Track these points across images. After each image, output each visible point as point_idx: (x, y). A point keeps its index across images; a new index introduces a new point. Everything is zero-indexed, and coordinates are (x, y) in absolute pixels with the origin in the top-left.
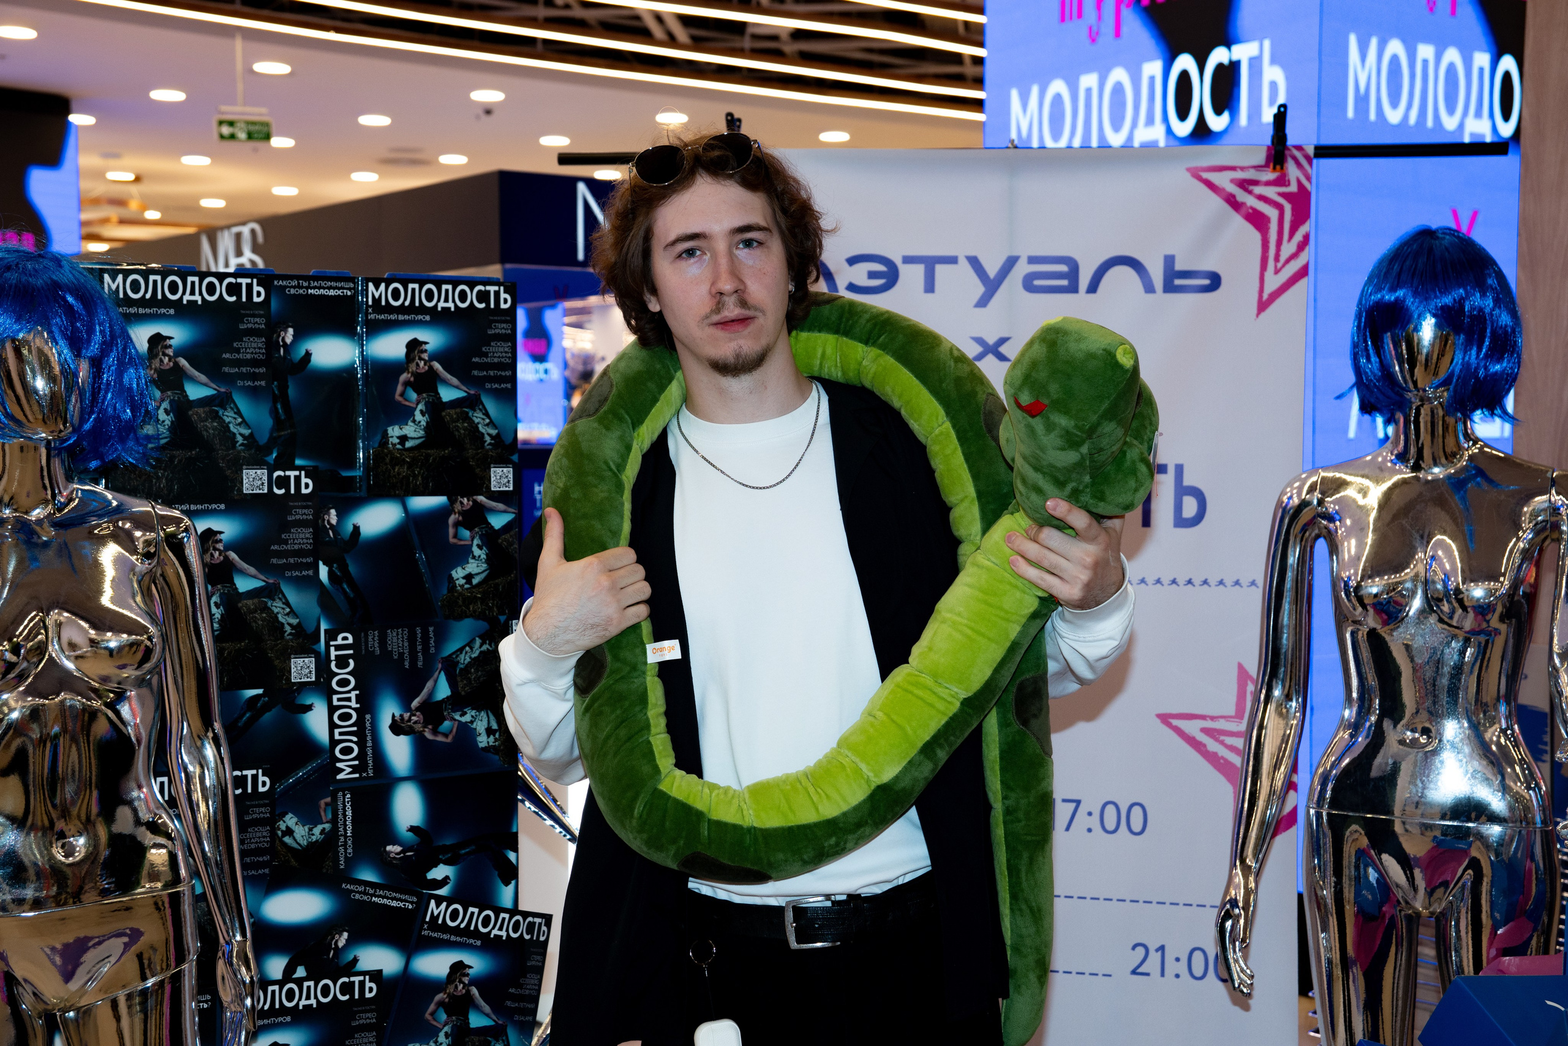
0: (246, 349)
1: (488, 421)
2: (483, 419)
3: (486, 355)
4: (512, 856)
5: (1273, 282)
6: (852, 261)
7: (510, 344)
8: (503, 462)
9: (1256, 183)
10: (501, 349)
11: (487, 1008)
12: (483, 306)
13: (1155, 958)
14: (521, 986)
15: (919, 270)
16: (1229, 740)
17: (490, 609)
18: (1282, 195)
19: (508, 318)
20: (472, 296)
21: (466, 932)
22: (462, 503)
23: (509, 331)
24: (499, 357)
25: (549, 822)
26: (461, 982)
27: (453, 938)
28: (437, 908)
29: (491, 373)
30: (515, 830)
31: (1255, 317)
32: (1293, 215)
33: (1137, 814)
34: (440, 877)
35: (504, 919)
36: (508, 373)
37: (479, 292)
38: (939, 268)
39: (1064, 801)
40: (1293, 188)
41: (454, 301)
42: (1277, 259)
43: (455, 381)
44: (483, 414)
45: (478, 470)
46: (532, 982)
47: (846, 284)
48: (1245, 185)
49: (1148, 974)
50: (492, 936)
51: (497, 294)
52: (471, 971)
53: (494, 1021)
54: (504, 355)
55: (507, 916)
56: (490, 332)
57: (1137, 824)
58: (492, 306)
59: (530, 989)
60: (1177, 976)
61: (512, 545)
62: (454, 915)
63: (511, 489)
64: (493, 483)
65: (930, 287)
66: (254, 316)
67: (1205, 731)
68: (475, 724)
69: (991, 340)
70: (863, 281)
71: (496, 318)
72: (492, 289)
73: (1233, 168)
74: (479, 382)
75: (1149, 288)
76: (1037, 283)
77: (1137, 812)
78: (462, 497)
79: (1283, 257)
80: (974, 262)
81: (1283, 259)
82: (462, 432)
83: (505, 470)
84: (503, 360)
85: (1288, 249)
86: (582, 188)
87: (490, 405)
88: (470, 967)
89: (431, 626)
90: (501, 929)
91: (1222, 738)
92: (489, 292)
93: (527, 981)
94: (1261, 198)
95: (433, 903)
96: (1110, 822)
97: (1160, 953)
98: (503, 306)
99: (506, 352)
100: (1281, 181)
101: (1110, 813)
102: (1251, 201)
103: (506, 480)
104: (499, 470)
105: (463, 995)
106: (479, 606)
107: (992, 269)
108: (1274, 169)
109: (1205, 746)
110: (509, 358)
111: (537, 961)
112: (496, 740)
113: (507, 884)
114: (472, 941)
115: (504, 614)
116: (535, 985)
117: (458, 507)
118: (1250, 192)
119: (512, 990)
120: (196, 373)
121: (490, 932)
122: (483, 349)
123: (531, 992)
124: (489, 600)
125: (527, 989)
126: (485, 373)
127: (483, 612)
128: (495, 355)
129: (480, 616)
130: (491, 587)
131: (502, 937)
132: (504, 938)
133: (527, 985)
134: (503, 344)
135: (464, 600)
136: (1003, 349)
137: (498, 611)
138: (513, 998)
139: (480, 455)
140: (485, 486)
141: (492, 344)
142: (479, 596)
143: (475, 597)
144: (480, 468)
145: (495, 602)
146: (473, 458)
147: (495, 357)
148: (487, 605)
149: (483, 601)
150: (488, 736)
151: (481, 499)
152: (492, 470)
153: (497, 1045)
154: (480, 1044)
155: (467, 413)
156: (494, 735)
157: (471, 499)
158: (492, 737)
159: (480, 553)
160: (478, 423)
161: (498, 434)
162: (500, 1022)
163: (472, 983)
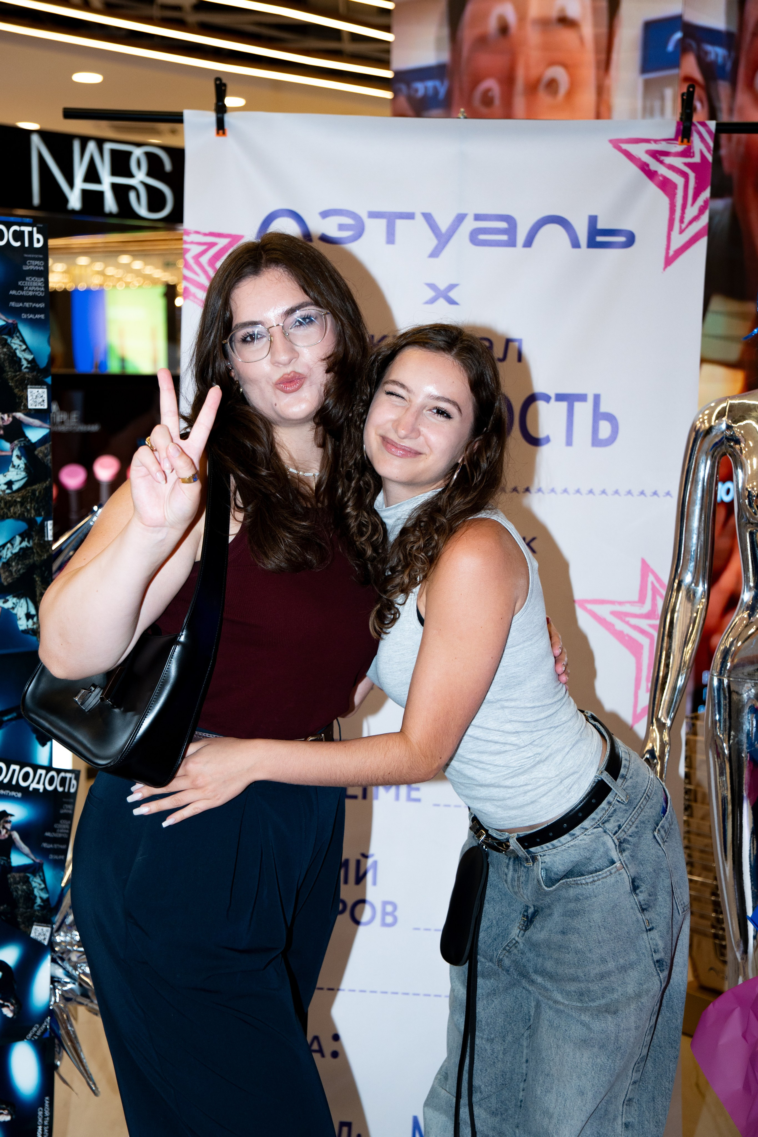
2: (20, 346)
3: (22, 288)
5: (678, 240)
6: (325, 214)
7: (42, 279)
8: (38, 383)
9: (667, 154)
10: (35, 284)
11: (26, 849)
12: (18, 244)
14: (54, 830)
15: (382, 223)
16: (633, 621)
17: (28, 511)
18: (687, 165)
19: (41, 256)
20: (8, 235)
21: (9, 786)
22: (2, 419)
23: (42, 268)
24: (33, 291)
26: (4, 828)
29: (27, 305)
31: (662, 270)
32: (696, 183)
35: (41, 774)
36: (42, 305)
37: (15, 232)
38: (400, 224)
40: (697, 159)
42: (682, 221)
44: (21, 341)
45: (16, 391)
46: (64, 826)
47: (319, 235)
48: (656, 155)
50: (31, 789)
51: (31, 234)
52: (12, 819)
53: (33, 860)
54: (38, 289)
55: (43, 772)
56: (25, 268)
58: (27, 244)
59: (62, 833)
61: (47, 456)
64: (30, 402)
65: (391, 238)
67: (614, 613)
68: (16, 610)
69: (442, 286)
70: (334, 233)
71: (30, 256)
72: (26, 229)
73: (648, 141)
74: (16, 313)
75: (576, 244)
76: (482, 237)
78: (3, 414)
79: (688, 218)
80: (428, 217)
81: (687, 220)
82: (2, 356)
83: (40, 390)
84: (37, 293)
85: (691, 211)
86: (36, 140)
87: (26, 332)
88: (12, 815)
90: (38, 783)
91: (627, 619)
92: (23, 232)
93: (60, 826)
94: (671, 167)
98: (36, 245)
99: (39, 287)
100: (687, 153)
102: (663, 171)
103: (41, 400)
104: (35, 391)
105: (6, 839)
106: (18, 509)
107: (444, 224)
108: (682, 142)
109: (613, 625)
110: (42, 291)
111: (67, 808)
112: (34, 623)
113: (43, 744)
114: (13, 793)
115: (40, 515)
116: (66, 829)
118: (661, 162)
119: (48, 834)
121: (29, 786)
122: (20, 283)
123: (63, 835)
124: (28, 503)
125: (60, 832)
126: (21, 305)
127: (22, 514)
128: (30, 288)
129: (20, 517)
130: (29, 492)
131: (38, 790)
132: (41, 790)
133: (60, 829)
134: (36, 279)
135: (6, 503)
136: (452, 294)
137: (36, 514)
138: (49, 840)
139: (18, 377)
140: (23, 404)
141: (27, 279)
142: (19, 500)
143: (15, 501)
144: (19, 388)
145: (33, 505)
146: (12, 379)
147: (30, 290)
148: (26, 508)
149: (22, 504)
150: (28, 620)
151: (19, 415)
152: (29, 390)
153: (35, 880)
154: (20, 879)
155: (6, 340)
156: (33, 619)
157: (11, 415)
158: (30, 621)
159: (19, 462)
160: (16, 349)
161: (33, 359)
162: (38, 861)
163: (14, 828)
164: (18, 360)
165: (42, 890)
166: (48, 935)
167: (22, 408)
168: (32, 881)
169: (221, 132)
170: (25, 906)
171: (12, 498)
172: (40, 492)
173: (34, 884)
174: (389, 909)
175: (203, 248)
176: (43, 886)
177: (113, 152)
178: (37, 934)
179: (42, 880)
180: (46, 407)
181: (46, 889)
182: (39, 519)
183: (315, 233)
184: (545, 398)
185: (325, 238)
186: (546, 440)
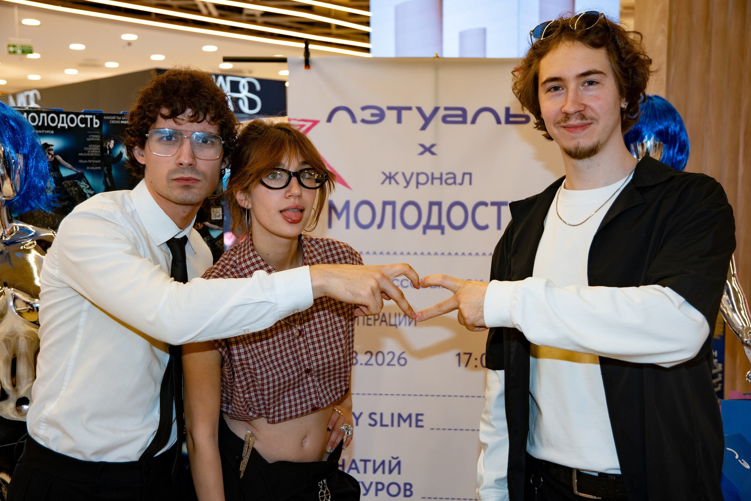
0: (91, 151)
6: (364, 108)
15: (394, 113)
22: (198, 226)
38: (404, 113)
39: (464, 354)
47: (360, 119)
65: (399, 121)
66: (94, 134)
69: (428, 145)
70: (369, 118)
75: (499, 122)
76: (449, 119)
78: (198, 223)
80: (419, 109)
83: (218, 209)
103: (218, 214)
104: (215, 209)
107: (428, 112)
120: (65, 163)
136: (433, 150)
151: (207, 223)
152: (212, 209)
157: (202, 224)
167: (208, 219)
169: (307, 67)
174: (408, 487)
177: (231, 81)
180: (221, 218)
183: (358, 119)
184: (485, 204)
185: (364, 121)
186: (486, 227)
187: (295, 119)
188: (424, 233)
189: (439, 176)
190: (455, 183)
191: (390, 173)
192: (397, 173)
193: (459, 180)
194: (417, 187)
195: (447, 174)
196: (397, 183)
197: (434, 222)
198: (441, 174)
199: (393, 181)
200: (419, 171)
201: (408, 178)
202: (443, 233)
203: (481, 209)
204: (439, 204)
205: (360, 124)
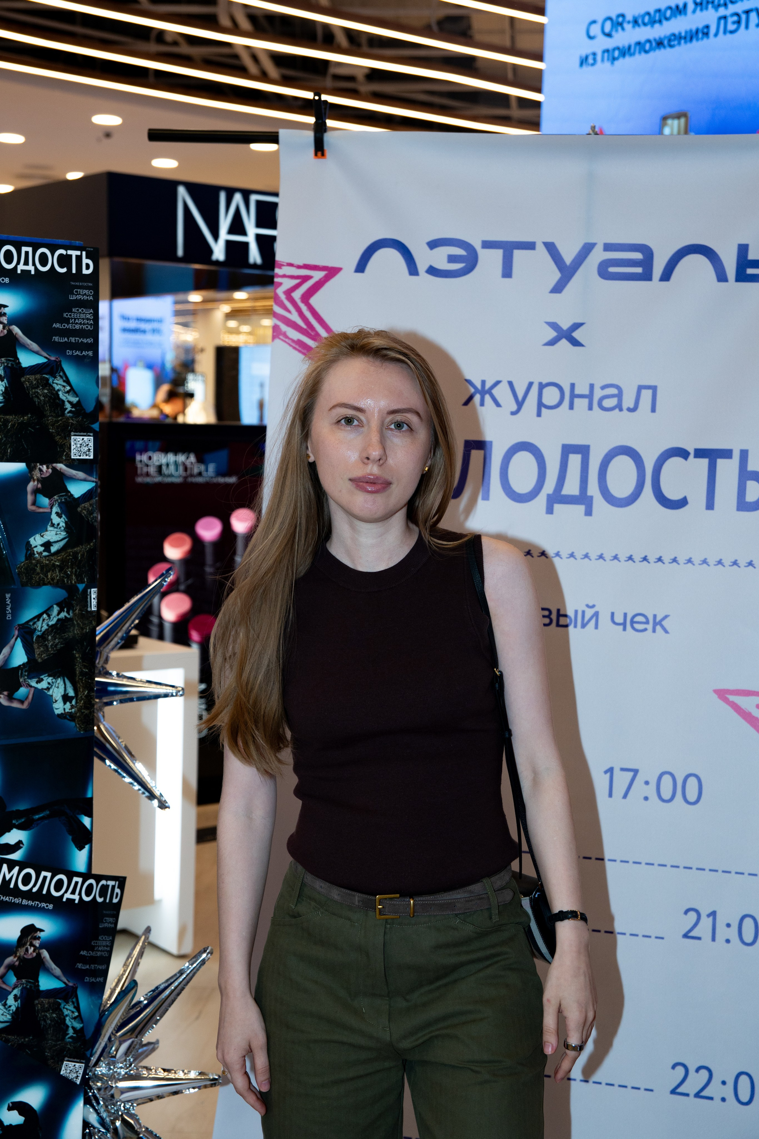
1: (68, 388)
2: (64, 386)
3: (67, 321)
4: (86, 821)
6: (433, 244)
7: (92, 311)
8: (83, 430)
10: (83, 316)
11: (58, 971)
12: (64, 270)
13: (706, 923)
14: (92, 948)
15: (498, 254)
17: (69, 577)
19: (90, 284)
20: (53, 260)
21: (38, 896)
22: (41, 470)
23: (91, 298)
24: (81, 324)
25: (128, 780)
26: (32, 945)
27: (25, 902)
28: (9, 872)
29: (73, 340)
30: (89, 795)
33: (692, 784)
34: (12, 842)
35: (77, 883)
36: (90, 340)
37: (61, 255)
38: (517, 254)
39: (622, 769)
41: (34, 264)
43: (35, 346)
44: (64, 381)
45: (57, 438)
46: (104, 943)
47: (426, 267)
49: (699, 938)
50: (64, 900)
51: (79, 258)
52: (41, 935)
53: (65, 983)
54: (86, 321)
55: (80, 880)
56: (72, 298)
57: (692, 794)
59: (101, 951)
60: (728, 941)
61: (92, 513)
62: (27, 880)
63: (92, 457)
64: (73, 452)
65: (507, 272)
68: (51, 691)
69: (565, 325)
70: (443, 265)
71: (77, 284)
72: (74, 253)
74: (60, 349)
75: (722, 277)
76: (612, 270)
77: (692, 782)
78: (41, 464)
80: (551, 248)
82: (42, 398)
83: (86, 438)
84: (84, 326)
86: (182, 191)
87: (70, 371)
88: (42, 930)
89: (8, 593)
90: (73, 892)
92: (71, 256)
93: (99, 943)
95: (5, 867)
96: (666, 792)
97: (711, 918)
98: (85, 272)
99: (88, 319)
101: (667, 782)
103: (86, 449)
104: (79, 438)
105: (33, 959)
106: (57, 574)
107: (569, 255)
110: (91, 325)
111: (110, 923)
112: (72, 707)
113: (81, 848)
114: (44, 905)
115: (83, 582)
116: (107, 946)
117: (37, 474)
119: (83, 953)
121: (63, 895)
122: (65, 315)
123: (103, 953)
124: (68, 568)
125: (99, 951)
126: (66, 339)
127: (61, 580)
128: (77, 321)
129: (58, 584)
130: (70, 555)
131: (74, 900)
132: (77, 902)
133: (99, 946)
134: (84, 310)
135: (42, 568)
136: (577, 335)
137: (77, 579)
138: (84, 960)
139: (61, 422)
140: (65, 454)
141: (73, 310)
142: (57, 563)
143: (54, 565)
144: (60, 435)
145: (74, 570)
146: (53, 425)
147: (77, 323)
148: (66, 573)
149: (61, 568)
150: (65, 703)
151: (60, 466)
152: (73, 438)
153: (67, 1007)
154: (50, 1006)
155: (48, 380)
156: (71, 702)
157: (50, 466)
158: (68, 704)
159: (59, 521)
160: (59, 390)
161: (79, 402)
162: (71, 984)
163: (43, 946)
164: (61, 402)
165: (75, 1018)
166: (81, 1072)
167: (64, 458)
168: (64, 1008)
169: (320, 155)
170: (54, 1038)
171: (50, 562)
172: (82, 556)
173: (66, 1012)
175: (297, 281)
176: (76, 1014)
177: (259, 204)
178: (68, 1071)
179: (75, 1007)
181: (79, 1018)
182: (81, 587)
183: (422, 267)
184: (683, 454)
185: (432, 271)
186: (683, 503)
187: (291, 265)
188: (550, 510)
189: (586, 392)
190: (619, 407)
191: (483, 382)
192: (498, 383)
193: (628, 401)
194: (539, 414)
195: (603, 388)
196: (498, 405)
197: (572, 487)
198: (592, 386)
199: (487, 397)
200: (544, 382)
201: (520, 395)
202: (589, 512)
203: (675, 462)
204: (584, 451)
205: (423, 276)
